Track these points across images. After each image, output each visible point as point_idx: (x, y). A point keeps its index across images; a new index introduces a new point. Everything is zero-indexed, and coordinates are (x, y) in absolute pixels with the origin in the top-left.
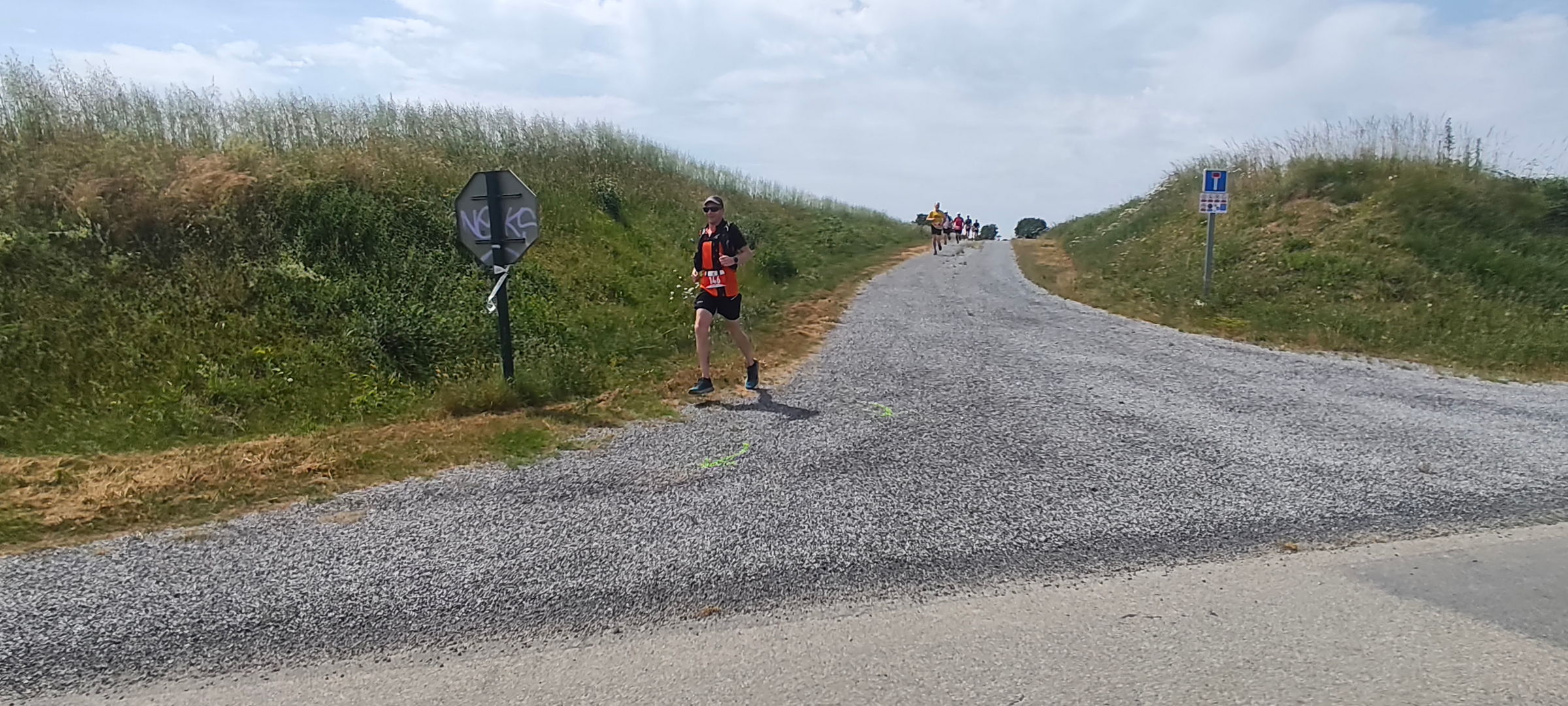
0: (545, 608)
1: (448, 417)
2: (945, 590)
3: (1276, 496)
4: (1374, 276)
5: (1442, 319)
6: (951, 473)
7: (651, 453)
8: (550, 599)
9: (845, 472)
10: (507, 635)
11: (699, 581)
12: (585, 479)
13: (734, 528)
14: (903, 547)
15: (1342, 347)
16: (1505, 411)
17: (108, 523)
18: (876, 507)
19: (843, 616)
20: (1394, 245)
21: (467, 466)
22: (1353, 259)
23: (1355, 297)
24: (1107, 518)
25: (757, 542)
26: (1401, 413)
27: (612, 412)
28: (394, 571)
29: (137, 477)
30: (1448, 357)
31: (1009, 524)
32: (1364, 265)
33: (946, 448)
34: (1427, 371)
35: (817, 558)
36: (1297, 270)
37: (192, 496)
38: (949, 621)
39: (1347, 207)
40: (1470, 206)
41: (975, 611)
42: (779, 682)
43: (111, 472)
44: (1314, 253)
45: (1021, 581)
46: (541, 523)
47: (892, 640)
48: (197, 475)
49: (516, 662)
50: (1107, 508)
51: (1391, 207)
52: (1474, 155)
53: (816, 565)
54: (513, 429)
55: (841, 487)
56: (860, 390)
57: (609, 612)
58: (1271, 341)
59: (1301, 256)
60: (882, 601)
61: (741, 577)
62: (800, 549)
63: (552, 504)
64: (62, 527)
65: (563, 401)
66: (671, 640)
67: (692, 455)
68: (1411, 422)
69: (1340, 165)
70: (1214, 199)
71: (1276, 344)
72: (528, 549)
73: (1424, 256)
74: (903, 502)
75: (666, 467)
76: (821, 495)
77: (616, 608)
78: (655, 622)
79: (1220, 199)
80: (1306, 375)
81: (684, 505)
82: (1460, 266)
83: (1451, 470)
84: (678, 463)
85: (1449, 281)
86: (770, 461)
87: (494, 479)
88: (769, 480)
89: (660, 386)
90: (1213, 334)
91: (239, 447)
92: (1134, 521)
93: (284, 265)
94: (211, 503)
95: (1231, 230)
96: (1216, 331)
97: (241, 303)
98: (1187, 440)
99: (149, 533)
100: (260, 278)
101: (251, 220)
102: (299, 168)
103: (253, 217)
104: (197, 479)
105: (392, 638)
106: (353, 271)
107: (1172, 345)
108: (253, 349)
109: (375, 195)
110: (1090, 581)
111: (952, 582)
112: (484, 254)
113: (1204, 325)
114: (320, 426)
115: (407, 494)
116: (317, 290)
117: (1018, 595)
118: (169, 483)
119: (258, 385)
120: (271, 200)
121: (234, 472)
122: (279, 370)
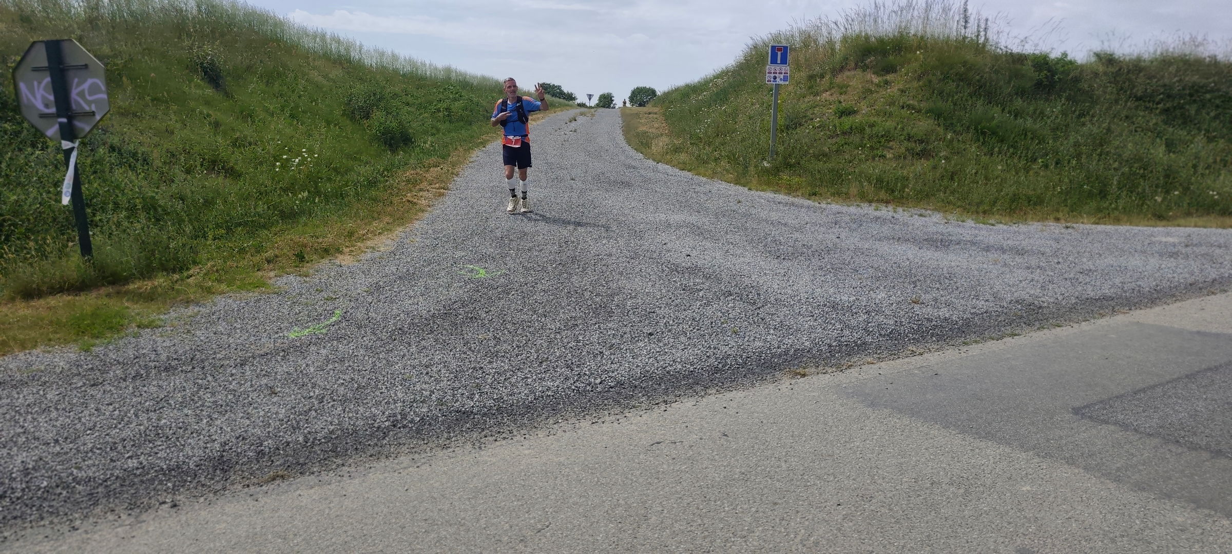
0: (100, 490)
1: (17, 301)
2: (504, 435)
3: (798, 330)
4: (903, 137)
5: (953, 173)
6: (530, 327)
7: (239, 326)
8: (106, 481)
9: (432, 332)
10: (56, 520)
11: (267, 450)
12: (163, 357)
13: (312, 394)
14: (472, 399)
15: (875, 199)
16: (988, 249)
18: (453, 365)
19: (405, 468)
20: (919, 111)
21: (34, 351)
22: (887, 124)
23: (888, 156)
24: (656, 359)
25: (333, 406)
26: (909, 254)
27: (201, 287)
30: (954, 205)
31: (572, 371)
32: (896, 128)
33: (529, 304)
34: (937, 217)
35: (389, 416)
36: (844, 133)
38: (501, 462)
39: (885, 78)
40: (978, 77)
41: (527, 452)
42: (328, 537)
44: (858, 119)
45: (573, 420)
46: (107, 404)
47: (445, 486)
49: (61, 546)
50: (658, 350)
51: (919, 78)
52: (982, 34)
53: (387, 424)
54: (88, 310)
55: (425, 347)
56: (459, 254)
57: (168, 488)
58: (821, 194)
59: (847, 121)
60: (445, 451)
61: (309, 444)
62: (373, 409)
63: (123, 385)
65: (150, 278)
66: (227, 507)
67: (282, 326)
68: (916, 261)
69: (881, 41)
70: (778, 72)
71: (825, 198)
72: (88, 432)
73: (941, 120)
74: (481, 357)
75: (252, 339)
76: (404, 356)
77: (177, 483)
78: (215, 493)
79: (783, 72)
80: (843, 224)
81: (264, 375)
82: (968, 128)
83: (936, 300)
84: (265, 335)
85: (959, 141)
86: (359, 327)
87: (61, 364)
88: (355, 345)
89: (257, 258)
90: (775, 192)
92: (679, 360)
95: (793, 99)
96: (778, 188)
98: (736, 286)
107: (739, 202)
110: (631, 415)
111: (512, 426)
112: (50, 128)
113: (768, 184)
117: (567, 433)
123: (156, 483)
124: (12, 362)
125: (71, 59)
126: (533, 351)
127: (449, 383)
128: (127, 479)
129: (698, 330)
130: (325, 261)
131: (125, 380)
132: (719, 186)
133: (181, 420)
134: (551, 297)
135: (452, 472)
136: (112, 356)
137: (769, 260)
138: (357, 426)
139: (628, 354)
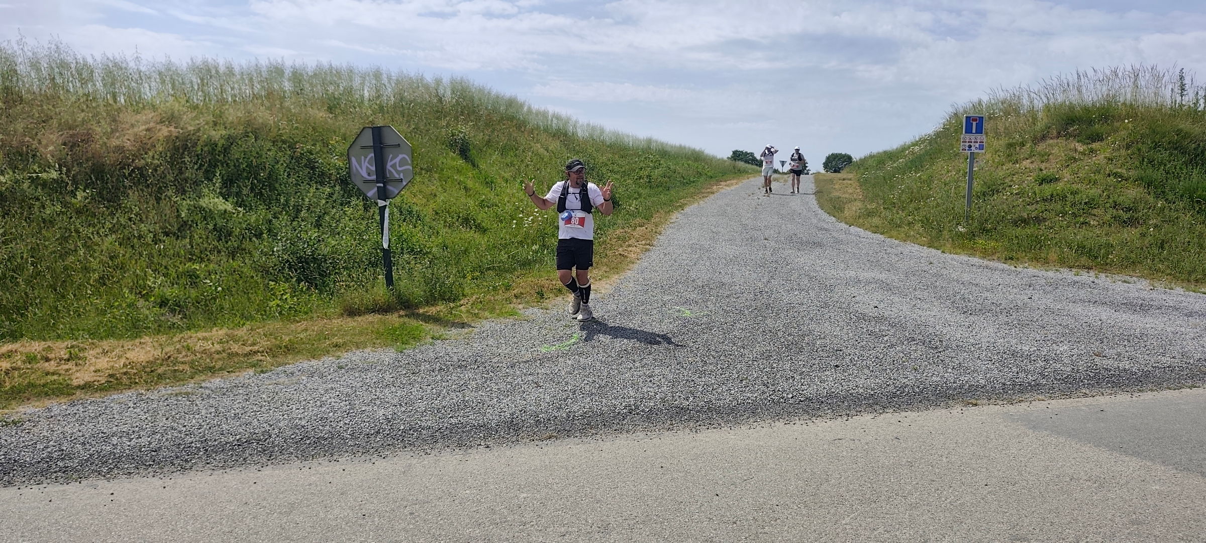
0: (437, 434)
1: (345, 316)
2: (714, 426)
4: (1108, 205)
5: (1163, 241)
6: (731, 355)
7: (503, 342)
8: (440, 429)
9: (650, 354)
10: (415, 449)
11: (542, 420)
12: (455, 359)
13: (566, 388)
14: (688, 400)
15: (1076, 264)
17: (118, 384)
18: (670, 377)
19: (642, 439)
20: (1127, 179)
21: (365, 350)
22: (1092, 191)
23: (1092, 223)
24: (841, 384)
25: (583, 397)
26: (1103, 315)
27: (472, 313)
28: (329, 413)
29: (128, 356)
30: (1163, 272)
31: (768, 387)
32: (1101, 196)
33: (730, 339)
34: (1144, 284)
35: (625, 407)
36: (1045, 200)
37: (170, 368)
38: (713, 441)
39: (1090, 146)
40: (1194, 145)
41: (733, 437)
42: (595, 471)
43: (105, 353)
44: (1060, 186)
45: (770, 421)
46: (427, 386)
47: (673, 451)
48: (169, 355)
49: (423, 461)
50: (843, 378)
51: (1128, 147)
52: (1201, 101)
53: (624, 411)
54: (395, 325)
56: (666, 298)
57: (481, 437)
58: (1018, 259)
59: (1048, 189)
60: (669, 432)
61: (571, 418)
62: (613, 401)
63: (432, 373)
64: (86, 387)
65: (432, 305)
66: (523, 450)
67: (535, 343)
68: (1109, 321)
69: (1086, 109)
70: (973, 141)
71: (1022, 263)
72: (419, 401)
73: (1152, 189)
74: (692, 373)
75: (515, 351)
76: (631, 368)
77: (486, 434)
78: (512, 443)
79: (979, 141)
80: (1038, 287)
81: (530, 375)
82: (1182, 196)
83: (1119, 355)
84: (523, 349)
85: (1171, 209)
86: (595, 348)
87: (387, 359)
88: (592, 359)
89: (507, 295)
90: (970, 255)
91: (191, 337)
92: (861, 386)
93: (206, 199)
94: (186, 373)
95: (992, 166)
96: (972, 252)
97: (175, 229)
98: (920, 333)
99: (148, 390)
100: (188, 210)
101: (178, 163)
102: (214, 121)
103: (180, 161)
104: (169, 357)
105: (337, 449)
106: (260, 204)
107: (931, 263)
108: (187, 265)
109: (274, 142)
110: (818, 421)
111: (720, 421)
112: (370, 191)
113: (963, 247)
114: (248, 323)
115: (325, 368)
116: (233, 219)
117: (765, 429)
118: (151, 359)
119: (193, 293)
120: (193, 147)
121: (194, 353)
122: (209, 282)
123: (473, 433)
124: (354, 356)
125: (389, 140)
126: (734, 372)
127: (668, 388)
128: (453, 428)
129: (880, 365)
130: (559, 299)
131: (433, 372)
132: (912, 248)
133: (479, 398)
134: (749, 334)
135: (677, 444)
136: (419, 356)
137: (956, 314)
138: (603, 411)
139: (816, 379)
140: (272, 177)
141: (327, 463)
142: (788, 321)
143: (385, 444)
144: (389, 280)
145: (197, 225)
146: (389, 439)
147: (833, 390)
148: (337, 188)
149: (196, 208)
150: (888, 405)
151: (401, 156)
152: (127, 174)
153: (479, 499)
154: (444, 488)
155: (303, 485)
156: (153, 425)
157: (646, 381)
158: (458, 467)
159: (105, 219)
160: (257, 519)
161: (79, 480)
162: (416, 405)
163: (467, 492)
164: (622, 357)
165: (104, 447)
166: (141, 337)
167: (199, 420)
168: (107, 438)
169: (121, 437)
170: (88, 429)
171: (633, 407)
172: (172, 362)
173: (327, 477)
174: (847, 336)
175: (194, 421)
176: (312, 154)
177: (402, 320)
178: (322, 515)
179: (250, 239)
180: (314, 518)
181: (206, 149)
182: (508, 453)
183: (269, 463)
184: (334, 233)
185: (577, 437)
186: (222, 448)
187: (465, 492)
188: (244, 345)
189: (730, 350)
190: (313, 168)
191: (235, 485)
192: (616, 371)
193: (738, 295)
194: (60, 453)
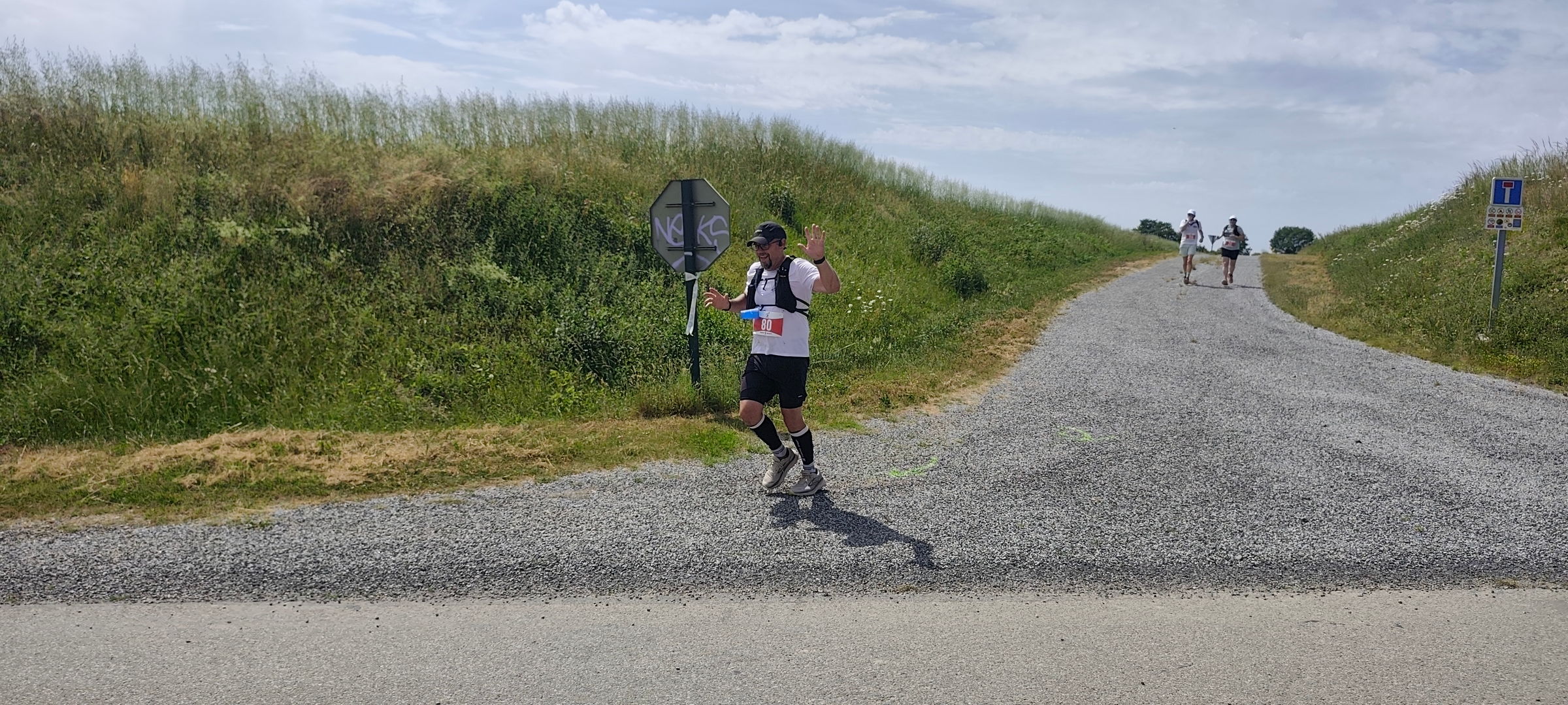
0: (761, 574)
1: (641, 417)
2: (1131, 590)
3: (1510, 538)
6: (1150, 496)
7: (839, 461)
8: (764, 568)
9: (1038, 488)
10: (734, 590)
11: (896, 565)
13: (926, 527)
14: (1093, 554)
17: (377, 486)
18: (1067, 520)
19: (1032, 601)
21: (667, 461)
24: (1312, 545)
25: (949, 540)
28: (627, 537)
29: (388, 452)
31: (1206, 544)
33: (1148, 474)
35: (1007, 557)
37: (436, 470)
38: (1131, 612)
41: (1159, 607)
42: (972, 637)
43: (361, 447)
45: (1210, 589)
47: (1076, 620)
48: (434, 454)
49: (745, 607)
50: (1314, 537)
53: (1006, 562)
54: (702, 431)
55: (1033, 502)
56: (1056, 415)
57: (817, 582)
60: (1069, 594)
62: (990, 548)
63: (751, 496)
64: (341, 487)
66: (873, 603)
67: (880, 465)
70: (1505, 214)
72: (737, 530)
74: (1097, 518)
75: (855, 474)
76: (1012, 506)
77: (824, 579)
78: (859, 592)
79: (1514, 214)
81: (876, 505)
84: (866, 471)
86: (960, 475)
87: (694, 474)
88: (959, 491)
89: (842, 400)
90: (1496, 375)
91: (459, 434)
92: (1342, 549)
93: (477, 265)
94: (455, 476)
95: (1530, 251)
96: (1500, 371)
97: (440, 301)
98: (1426, 481)
99: (413, 495)
100: (456, 277)
101: (445, 220)
102: (488, 170)
103: (448, 217)
104: (435, 456)
105: (639, 583)
106: (540, 273)
107: (1438, 384)
108: (453, 346)
109: (557, 197)
110: (1281, 594)
111: (1139, 584)
112: (676, 259)
113: (1486, 365)
114: (525, 419)
115: (619, 481)
116: (508, 291)
117: (1204, 599)
118: (415, 458)
119: (461, 380)
120: (464, 201)
121: (464, 453)
122: (478, 367)
123: (807, 576)
124: (653, 468)
125: (702, 197)
126: (1156, 520)
127: (1065, 536)
128: (781, 568)
130: (911, 409)
131: (752, 493)
132: (1408, 362)
134: (1175, 470)
135: (1080, 611)
136: (734, 473)
137: (1478, 458)
138: (978, 560)
139: (1275, 537)
140: (555, 242)
141: (627, 600)
142: (1231, 455)
143: (697, 582)
144: (695, 375)
145: (466, 297)
146: (702, 576)
147: (1300, 553)
148: (632, 256)
149: (465, 275)
150: (1382, 579)
151: (715, 218)
152: (387, 232)
153: (822, 661)
154: (775, 643)
155: (600, 625)
156: (420, 538)
157: (1034, 524)
158: (790, 618)
159: (361, 285)
160: (549, 663)
161: (338, 599)
162: (734, 535)
163: (805, 651)
164: (999, 491)
165: (365, 561)
166: (402, 431)
167: (473, 536)
168: (368, 551)
169: (384, 550)
170: (346, 538)
171: (1018, 558)
172: (438, 462)
173: (629, 617)
174: (1317, 479)
175: (467, 537)
176: (603, 213)
177: (710, 425)
178: (626, 664)
179: (527, 316)
180: (618, 667)
181: (478, 204)
182: (854, 605)
183: (558, 594)
184: (627, 314)
185: (943, 591)
186: (501, 572)
187: (802, 651)
188: (521, 446)
189: (1150, 489)
190: (603, 231)
191: (520, 618)
192: (992, 509)
193: (1158, 416)
194: (315, 565)
